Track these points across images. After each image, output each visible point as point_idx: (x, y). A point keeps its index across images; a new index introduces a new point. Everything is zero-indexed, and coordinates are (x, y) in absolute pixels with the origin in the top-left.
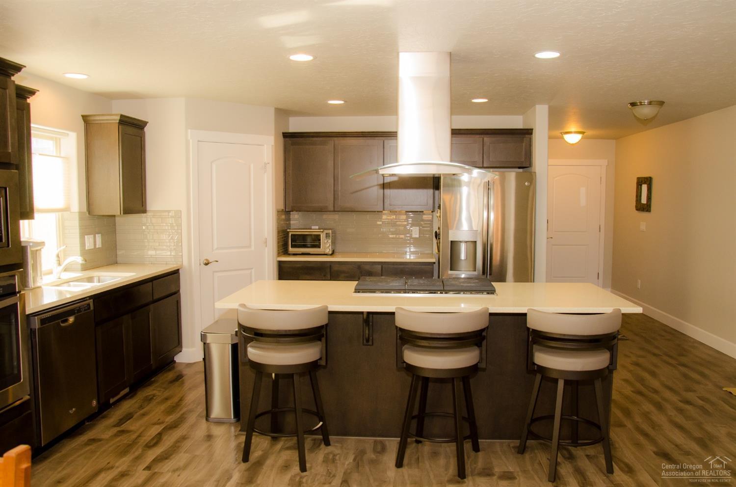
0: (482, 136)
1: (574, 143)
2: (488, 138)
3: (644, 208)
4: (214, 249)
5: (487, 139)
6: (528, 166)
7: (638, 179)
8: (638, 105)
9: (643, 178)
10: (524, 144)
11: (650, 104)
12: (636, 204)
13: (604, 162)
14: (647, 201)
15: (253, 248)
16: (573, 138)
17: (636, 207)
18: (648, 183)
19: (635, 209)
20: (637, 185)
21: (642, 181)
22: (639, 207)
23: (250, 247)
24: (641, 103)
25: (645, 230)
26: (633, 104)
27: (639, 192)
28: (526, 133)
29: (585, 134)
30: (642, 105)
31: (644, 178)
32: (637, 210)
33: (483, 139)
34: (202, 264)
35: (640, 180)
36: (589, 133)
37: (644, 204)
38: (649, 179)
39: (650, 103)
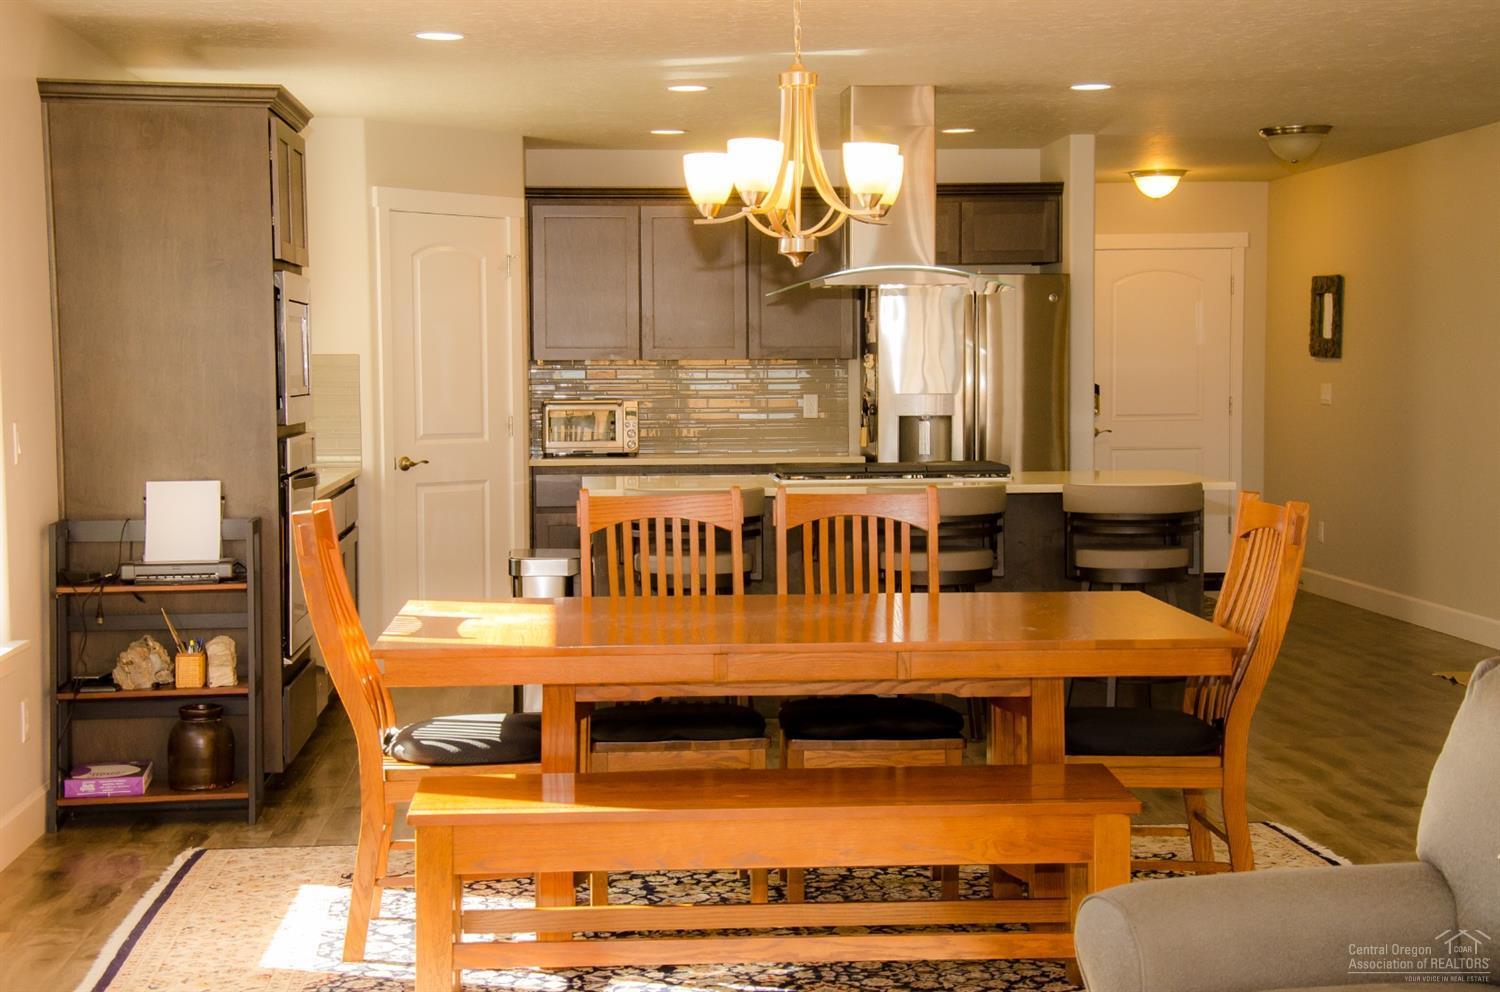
0: (959, 199)
1: (1159, 196)
2: (972, 204)
3: (1327, 348)
4: (418, 437)
5: (968, 205)
6: (1054, 260)
7: (1316, 280)
8: (1277, 134)
9: (1324, 277)
10: (1045, 216)
11: (1303, 132)
12: (1312, 340)
13: (1240, 239)
14: (1334, 334)
15: (486, 437)
16: (1157, 186)
17: (1312, 347)
18: (1334, 289)
19: (1309, 354)
20: (1312, 295)
21: (1322, 287)
22: (1317, 348)
23: (480, 434)
24: (1284, 130)
25: (1330, 403)
26: (1269, 132)
27: (1317, 311)
28: (1048, 193)
29: (1188, 173)
30: (1286, 133)
31: (1327, 277)
32: (1314, 354)
33: (961, 206)
34: (398, 468)
35: (1319, 283)
36: (1195, 171)
37: (1327, 341)
38: (1336, 280)
39: (1303, 130)
